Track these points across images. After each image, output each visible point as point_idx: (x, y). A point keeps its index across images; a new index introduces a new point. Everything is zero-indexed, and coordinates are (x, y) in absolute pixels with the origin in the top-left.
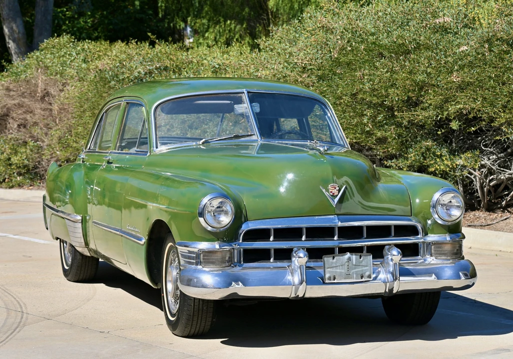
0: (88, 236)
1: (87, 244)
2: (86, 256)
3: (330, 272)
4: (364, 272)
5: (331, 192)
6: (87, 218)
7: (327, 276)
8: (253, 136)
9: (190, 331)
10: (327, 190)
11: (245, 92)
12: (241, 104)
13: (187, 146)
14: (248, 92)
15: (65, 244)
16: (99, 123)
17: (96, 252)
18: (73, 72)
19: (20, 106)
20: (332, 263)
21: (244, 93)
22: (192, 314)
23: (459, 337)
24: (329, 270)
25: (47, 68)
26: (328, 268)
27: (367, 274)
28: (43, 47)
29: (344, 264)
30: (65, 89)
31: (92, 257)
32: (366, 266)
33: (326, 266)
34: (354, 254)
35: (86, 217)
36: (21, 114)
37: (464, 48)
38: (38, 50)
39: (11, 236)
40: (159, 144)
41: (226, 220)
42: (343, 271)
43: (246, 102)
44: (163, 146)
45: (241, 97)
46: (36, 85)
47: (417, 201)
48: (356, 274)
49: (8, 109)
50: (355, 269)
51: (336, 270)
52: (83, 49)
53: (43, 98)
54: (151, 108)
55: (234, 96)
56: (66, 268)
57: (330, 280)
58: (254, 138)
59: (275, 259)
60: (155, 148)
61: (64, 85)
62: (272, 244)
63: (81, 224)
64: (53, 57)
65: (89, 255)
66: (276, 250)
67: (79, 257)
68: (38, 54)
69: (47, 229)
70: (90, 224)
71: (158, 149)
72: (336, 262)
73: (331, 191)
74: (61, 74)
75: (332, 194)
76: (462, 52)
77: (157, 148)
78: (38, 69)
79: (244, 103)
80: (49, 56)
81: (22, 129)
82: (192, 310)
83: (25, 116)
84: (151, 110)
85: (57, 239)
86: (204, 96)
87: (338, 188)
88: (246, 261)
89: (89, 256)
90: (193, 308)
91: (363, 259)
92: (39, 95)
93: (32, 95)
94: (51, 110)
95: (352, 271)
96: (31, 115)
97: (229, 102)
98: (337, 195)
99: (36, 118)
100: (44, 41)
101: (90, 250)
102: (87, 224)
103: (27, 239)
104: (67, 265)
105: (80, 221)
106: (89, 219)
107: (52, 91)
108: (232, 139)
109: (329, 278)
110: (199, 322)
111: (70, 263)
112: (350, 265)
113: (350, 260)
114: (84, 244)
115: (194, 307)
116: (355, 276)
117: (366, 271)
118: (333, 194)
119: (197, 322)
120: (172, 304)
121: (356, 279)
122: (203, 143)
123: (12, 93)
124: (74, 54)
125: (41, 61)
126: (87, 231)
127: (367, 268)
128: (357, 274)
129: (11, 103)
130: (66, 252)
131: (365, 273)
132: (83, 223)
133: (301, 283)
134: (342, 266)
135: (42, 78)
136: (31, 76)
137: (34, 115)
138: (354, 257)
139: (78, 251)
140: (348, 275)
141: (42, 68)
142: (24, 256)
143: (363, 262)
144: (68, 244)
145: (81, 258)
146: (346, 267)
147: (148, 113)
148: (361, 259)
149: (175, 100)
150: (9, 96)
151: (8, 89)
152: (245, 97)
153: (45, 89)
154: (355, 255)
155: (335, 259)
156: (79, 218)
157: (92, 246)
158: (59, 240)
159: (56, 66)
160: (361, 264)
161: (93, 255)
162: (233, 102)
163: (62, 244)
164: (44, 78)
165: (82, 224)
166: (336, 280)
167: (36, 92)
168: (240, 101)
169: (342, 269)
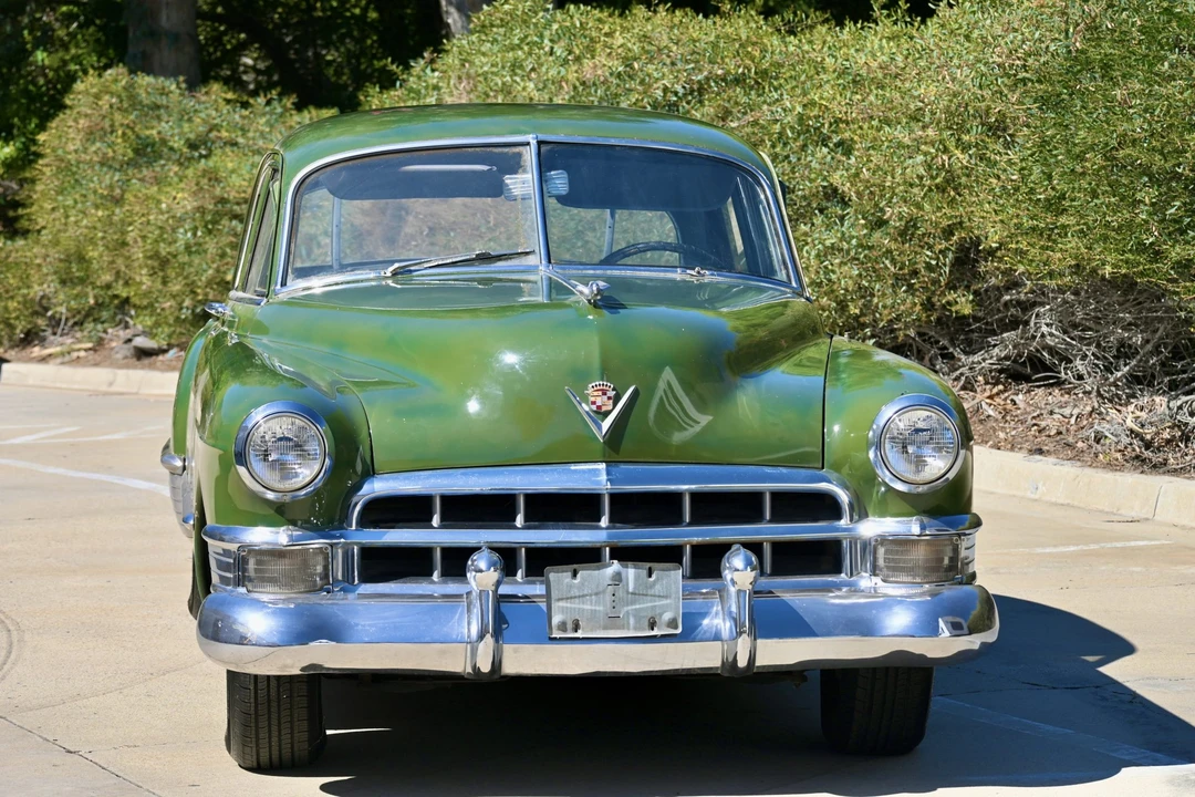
3: (563, 610)
4: (658, 612)
5: (594, 403)
7: (556, 620)
8: (531, 257)
9: (258, 754)
10: (585, 398)
11: (531, 141)
12: (516, 173)
13: (354, 282)
14: (540, 143)
20: (570, 587)
21: (528, 144)
22: (252, 712)
23: (940, 790)
24: (561, 604)
26: (559, 600)
27: (667, 616)
29: (604, 592)
32: (666, 597)
33: (554, 595)
34: (630, 564)
38: (469, 30)
40: (290, 276)
41: (307, 472)
42: (601, 608)
43: (529, 169)
44: (300, 280)
45: (519, 155)
47: (836, 428)
48: (635, 616)
50: (633, 603)
51: (581, 606)
54: (291, 184)
55: (502, 153)
57: (565, 630)
58: (532, 260)
59: (441, 575)
60: (279, 287)
62: (436, 536)
64: (496, 48)
71: (284, 289)
72: (582, 584)
73: (593, 399)
75: (594, 408)
77: (284, 284)
78: (461, 82)
79: (525, 171)
80: (486, 47)
82: (252, 700)
84: (287, 190)
86: (425, 153)
87: (612, 393)
88: (367, 578)
90: (253, 695)
91: (657, 579)
95: (626, 609)
97: (485, 168)
98: (610, 412)
105: (180, 472)
108: (472, 265)
109: (563, 626)
110: (275, 733)
112: (620, 593)
113: (620, 580)
115: (256, 692)
116: (632, 621)
117: (665, 609)
118: (599, 407)
119: (270, 731)
121: (635, 629)
122: (395, 274)
125: (467, 59)
127: (668, 601)
128: (638, 618)
131: (661, 615)
133: (481, 637)
134: (596, 594)
138: (631, 573)
140: (613, 620)
141: (468, 77)
143: (658, 587)
146: (608, 598)
147: (280, 195)
148: (651, 579)
149: (350, 163)
152: (530, 156)
154: (635, 568)
155: (578, 576)
156: (177, 462)
159: (496, 73)
160: (651, 592)
162: (495, 168)
166: (580, 631)
168: (514, 166)
169: (597, 603)
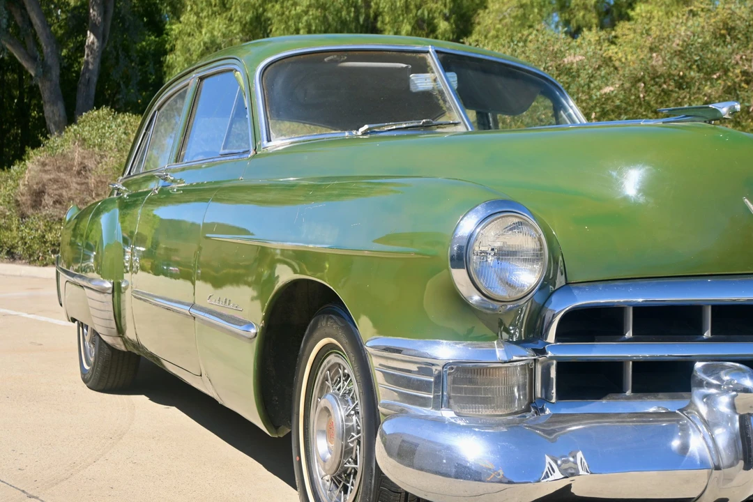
0: (122, 316)
1: (120, 331)
2: (120, 352)
6: (123, 285)
11: (430, 50)
12: (427, 72)
14: (437, 52)
15: (85, 330)
16: (146, 130)
17: (137, 345)
18: (113, 144)
19: (56, 181)
21: (428, 52)
25: (84, 140)
28: (82, 120)
30: (103, 160)
31: (130, 352)
35: (119, 284)
36: (56, 190)
37: (607, 90)
38: (76, 123)
39: (25, 315)
40: (273, 135)
43: (435, 70)
44: (283, 137)
45: (424, 60)
46: (73, 159)
49: (44, 185)
52: (124, 122)
53: (79, 173)
54: (255, 71)
55: (410, 57)
56: (87, 367)
59: (634, 391)
60: (265, 142)
61: (102, 157)
62: (628, 349)
63: (111, 296)
64: (91, 129)
65: (123, 348)
66: (640, 366)
67: (106, 351)
68: (75, 127)
69: (61, 305)
70: (127, 297)
71: (270, 144)
74: (100, 146)
76: (605, 94)
77: (269, 140)
78: (75, 142)
79: (431, 71)
80: (87, 128)
81: (58, 206)
83: (60, 191)
84: (254, 74)
85: (74, 320)
86: (357, 53)
88: (564, 395)
89: (124, 352)
92: (76, 169)
93: (68, 169)
94: (87, 183)
96: (67, 190)
97: (404, 65)
99: (71, 193)
100: (82, 114)
101: (126, 341)
102: (122, 296)
103: (43, 318)
104: (88, 364)
105: (110, 291)
106: (126, 288)
107: (90, 164)
108: (419, 130)
111: (92, 360)
114: (115, 330)
120: (324, 485)
122: (365, 133)
123: (47, 168)
124: (114, 127)
125: (78, 133)
126: (122, 308)
129: (46, 177)
130: (87, 343)
132: (115, 294)
135: (79, 151)
136: (68, 150)
137: (70, 190)
139: (104, 342)
141: (79, 141)
142: (31, 343)
144: (89, 329)
145: (110, 353)
147: (249, 80)
149: (302, 57)
150: (45, 171)
151: (44, 164)
152: (433, 60)
153: (81, 163)
156: (108, 285)
157: (130, 334)
158: (76, 322)
159: (94, 138)
161: (131, 349)
162: (410, 67)
163: (81, 328)
164: (82, 151)
165: (113, 296)
167: (72, 166)
168: (423, 68)
